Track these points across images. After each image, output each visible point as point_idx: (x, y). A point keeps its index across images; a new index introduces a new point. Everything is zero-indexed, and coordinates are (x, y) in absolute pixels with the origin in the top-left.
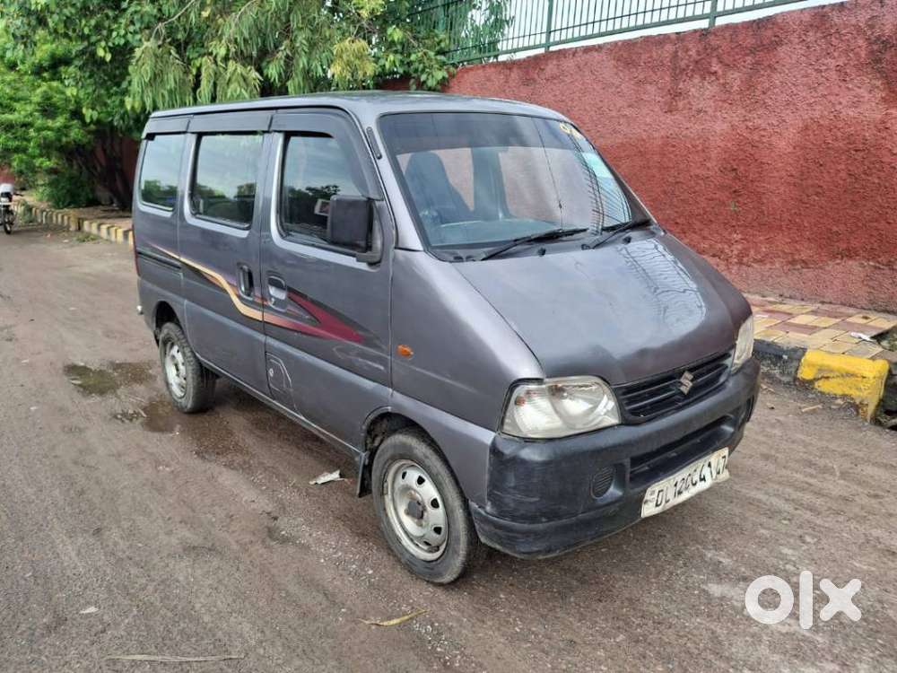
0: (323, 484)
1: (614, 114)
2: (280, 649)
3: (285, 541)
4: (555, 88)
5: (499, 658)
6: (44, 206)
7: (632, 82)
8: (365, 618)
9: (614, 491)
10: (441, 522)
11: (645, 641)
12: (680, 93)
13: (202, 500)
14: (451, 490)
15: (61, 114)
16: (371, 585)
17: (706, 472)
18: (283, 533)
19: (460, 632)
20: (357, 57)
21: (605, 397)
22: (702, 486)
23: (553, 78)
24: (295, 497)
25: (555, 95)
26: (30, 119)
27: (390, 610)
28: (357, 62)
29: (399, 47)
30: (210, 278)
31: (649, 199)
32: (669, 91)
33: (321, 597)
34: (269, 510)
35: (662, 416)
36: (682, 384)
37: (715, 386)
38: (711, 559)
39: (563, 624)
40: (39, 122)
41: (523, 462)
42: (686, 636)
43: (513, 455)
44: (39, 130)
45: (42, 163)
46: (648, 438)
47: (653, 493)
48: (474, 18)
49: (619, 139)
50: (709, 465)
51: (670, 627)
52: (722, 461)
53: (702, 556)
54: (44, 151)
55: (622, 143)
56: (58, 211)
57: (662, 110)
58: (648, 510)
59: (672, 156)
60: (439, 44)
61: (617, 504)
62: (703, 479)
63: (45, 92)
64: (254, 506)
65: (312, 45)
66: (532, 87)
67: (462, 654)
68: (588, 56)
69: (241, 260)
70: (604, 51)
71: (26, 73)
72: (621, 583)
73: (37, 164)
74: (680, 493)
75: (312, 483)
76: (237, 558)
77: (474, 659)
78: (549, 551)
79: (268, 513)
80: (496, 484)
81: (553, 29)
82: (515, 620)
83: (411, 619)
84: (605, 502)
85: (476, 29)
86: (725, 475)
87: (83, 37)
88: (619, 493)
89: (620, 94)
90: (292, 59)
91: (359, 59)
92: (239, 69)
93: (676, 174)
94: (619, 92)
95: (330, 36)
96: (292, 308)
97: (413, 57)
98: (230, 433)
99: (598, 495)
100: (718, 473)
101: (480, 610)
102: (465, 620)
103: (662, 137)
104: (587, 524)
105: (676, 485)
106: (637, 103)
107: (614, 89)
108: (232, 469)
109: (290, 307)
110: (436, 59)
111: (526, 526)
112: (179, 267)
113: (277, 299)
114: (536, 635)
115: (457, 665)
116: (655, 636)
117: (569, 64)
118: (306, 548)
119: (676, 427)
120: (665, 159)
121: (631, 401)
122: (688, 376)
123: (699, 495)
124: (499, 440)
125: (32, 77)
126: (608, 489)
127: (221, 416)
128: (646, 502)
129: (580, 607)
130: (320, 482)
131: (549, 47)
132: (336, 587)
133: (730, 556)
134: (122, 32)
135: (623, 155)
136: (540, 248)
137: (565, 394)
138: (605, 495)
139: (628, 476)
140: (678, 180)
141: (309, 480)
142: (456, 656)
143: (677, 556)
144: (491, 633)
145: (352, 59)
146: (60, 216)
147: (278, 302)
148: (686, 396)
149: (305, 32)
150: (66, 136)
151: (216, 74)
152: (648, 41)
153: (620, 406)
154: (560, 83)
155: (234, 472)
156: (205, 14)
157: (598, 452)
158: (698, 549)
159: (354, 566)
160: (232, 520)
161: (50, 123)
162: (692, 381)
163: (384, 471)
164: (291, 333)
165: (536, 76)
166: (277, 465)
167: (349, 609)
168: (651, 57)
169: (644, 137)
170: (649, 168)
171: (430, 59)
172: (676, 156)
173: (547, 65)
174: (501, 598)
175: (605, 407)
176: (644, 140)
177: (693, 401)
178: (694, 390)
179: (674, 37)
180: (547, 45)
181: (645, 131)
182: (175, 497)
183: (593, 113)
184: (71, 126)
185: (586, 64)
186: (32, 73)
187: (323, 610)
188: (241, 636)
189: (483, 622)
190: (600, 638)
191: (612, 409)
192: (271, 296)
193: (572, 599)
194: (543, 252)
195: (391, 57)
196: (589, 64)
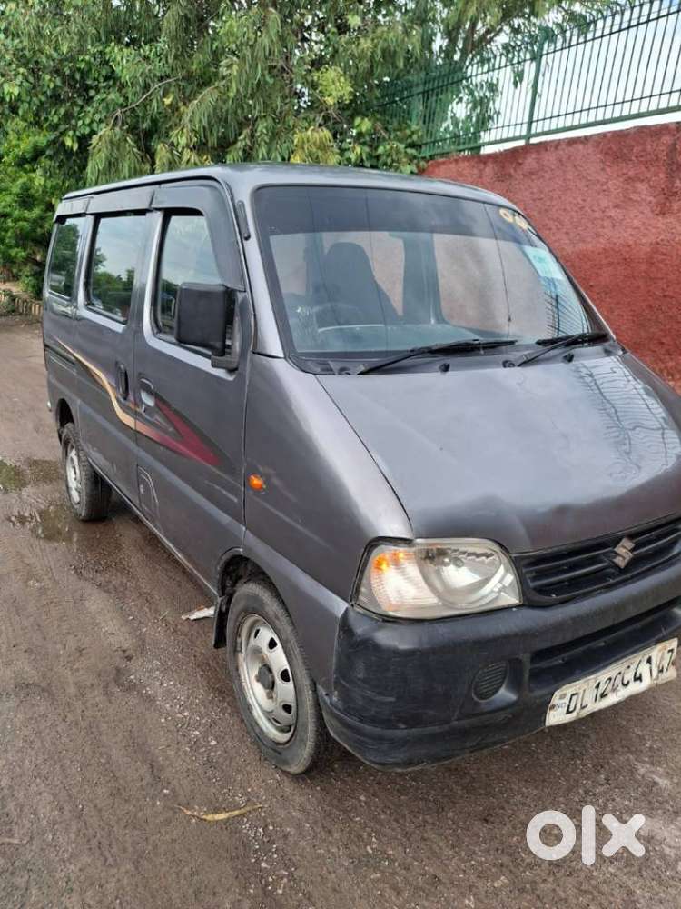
0: (195, 620)
1: (597, 215)
2: (73, 836)
3: (130, 688)
4: (533, 185)
5: (335, 890)
6: (25, 296)
7: (621, 179)
8: (188, 806)
9: (505, 695)
10: (291, 700)
11: (533, 890)
12: (676, 192)
13: (59, 626)
14: (301, 664)
15: (38, 205)
16: (210, 760)
17: (644, 669)
18: (132, 677)
19: (296, 844)
20: (319, 148)
21: (502, 567)
22: (635, 688)
23: (532, 173)
24: (160, 634)
25: (532, 193)
26: (8, 210)
27: (220, 799)
28: (320, 154)
29: (367, 138)
30: (97, 378)
31: (632, 313)
32: (663, 189)
33: (144, 770)
34: (126, 646)
35: (585, 596)
36: (617, 554)
37: (667, 558)
38: (643, 777)
39: (431, 849)
40: (17, 212)
41: (377, 648)
42: (592, 893)
43: (367, 637)
44: (16, 221)
45: (17, 253)
46: (559, 627)
47: (563, 696)
48: (454, 111)
49: (602, 243)
50: (649, 661)
51: (570, 875)
52: (667, 656)
53: (633, 771)
54: (21, 242)
55: (604, 249)
56: (37, 302)
57: (652, 211)
58: (555, 717)
59: (661, 265)
60: (410, 136)
61: (509, 710)
62: (638, 678)
63: (24, 183)
64: (111, 639)
65: (275, 135)
66: (508, 183)
67: (291, 876)
68: (570, 149)
69: (119, 359)
70: (591, 142)
71: (10, 165)
72: (519, 798)
73: (13, 254)
74: (603, 696)
75: (184, 617)
76: (68, 704)
77: (303, 887)
78: (410, 763)
79: (124, 651)
80: (344, 671)
81: (535, 118)
82: (370, 835)
83: (243, 815)
84: (493, 707)
85: (455, 122)
86: (671, 674)
87: (54, 127)
88: (512, 697)
89: (607, 192)
90: (251, 149)
91: (321, 150)
92: (193, 158)
93: (665, 286)
94: (604, 191)
95: (294, 126)
96: (158, 418)
97: (381, 150)
98: (118, 547)
99: (482, 696)
100: (661, 671)
101: (329, 815)
102: (308, 825)
103: (651, 244)
104: (465, 733)
105: (598, 687)
106: (625, 202)
107: (599, 186)
108: (105, 591)
109: (157, 417)
110: (406, 152)
111: (378, 731)
112: (73, 363)
113: (148, 406)
114: (392, 861)
115: (280, 891)
116: (549, 886)
117: (550, 158)
118: (150, 700)
119: (602, 613)
120: (653, 269)
121: (541, 575)
122: (629, 544)
123: (633, 699)
124: (352, 614)
125: (14, 169)
126: (497, 690)
127: (116, 528)
128: (553, 707)
129: (458, 827)
130: (192, 618)
131: (529, 139)
132: (167, 758)
133: (668, 775)
134: (87, 121)
135: (604, 261)
136: (443, 362)
137: (447, 560)
138: (493, 697)
139: (526, 676)
140: (667, 293)
141: (182, 613)
142: (282, 878)
143: (598, 767)
144: (334, 850)
145: (314, 150)
146: (37, 306)
147: (148, 409)
148: (622, 571)
149: (266, 121)
150: (41, 227)
151: (170, 163)
152: (643, 132)
153: (521, 580)
154: (539, 179)
155: (105, 595)
156: (167, 101)
157: (481, 644)
158: (628, 760)
159: (197, 733)
160: (81, 655)
161: (26, 214)
162: (632, 550)
163: (238, 624)
164: (157, 446)
165: (512, 171)
166: (154, 592)
167: (173, 791)
168: (644, 150)
169: (631, 242)
170: (634, 277)
171: (398, 152)
172: (666, 265)
173: (525, 158)
174: (360, 801)
175: (500, 582)
176: (629, 246)
177: (632, 577)
178: (633, 563)
179: (673, 127)
180: (528, 137)
181: (631, 235)
182: (31, 619)
183: (573, 213)
184: (46, 217)
185: (569, 158)
186: (15, 166)
187: (142, 788)
188: (35, 812)
189: (330, 832)
190: (473, 878)
191: (511, 584)
192: (142, 402)
193: (450, 815)
194: (446, 368)
195: (358, 149)
196: (573, 158)
